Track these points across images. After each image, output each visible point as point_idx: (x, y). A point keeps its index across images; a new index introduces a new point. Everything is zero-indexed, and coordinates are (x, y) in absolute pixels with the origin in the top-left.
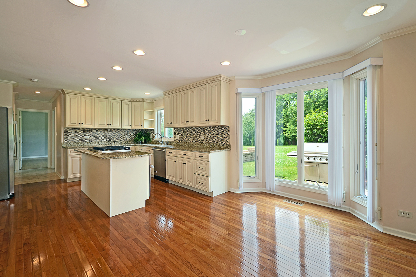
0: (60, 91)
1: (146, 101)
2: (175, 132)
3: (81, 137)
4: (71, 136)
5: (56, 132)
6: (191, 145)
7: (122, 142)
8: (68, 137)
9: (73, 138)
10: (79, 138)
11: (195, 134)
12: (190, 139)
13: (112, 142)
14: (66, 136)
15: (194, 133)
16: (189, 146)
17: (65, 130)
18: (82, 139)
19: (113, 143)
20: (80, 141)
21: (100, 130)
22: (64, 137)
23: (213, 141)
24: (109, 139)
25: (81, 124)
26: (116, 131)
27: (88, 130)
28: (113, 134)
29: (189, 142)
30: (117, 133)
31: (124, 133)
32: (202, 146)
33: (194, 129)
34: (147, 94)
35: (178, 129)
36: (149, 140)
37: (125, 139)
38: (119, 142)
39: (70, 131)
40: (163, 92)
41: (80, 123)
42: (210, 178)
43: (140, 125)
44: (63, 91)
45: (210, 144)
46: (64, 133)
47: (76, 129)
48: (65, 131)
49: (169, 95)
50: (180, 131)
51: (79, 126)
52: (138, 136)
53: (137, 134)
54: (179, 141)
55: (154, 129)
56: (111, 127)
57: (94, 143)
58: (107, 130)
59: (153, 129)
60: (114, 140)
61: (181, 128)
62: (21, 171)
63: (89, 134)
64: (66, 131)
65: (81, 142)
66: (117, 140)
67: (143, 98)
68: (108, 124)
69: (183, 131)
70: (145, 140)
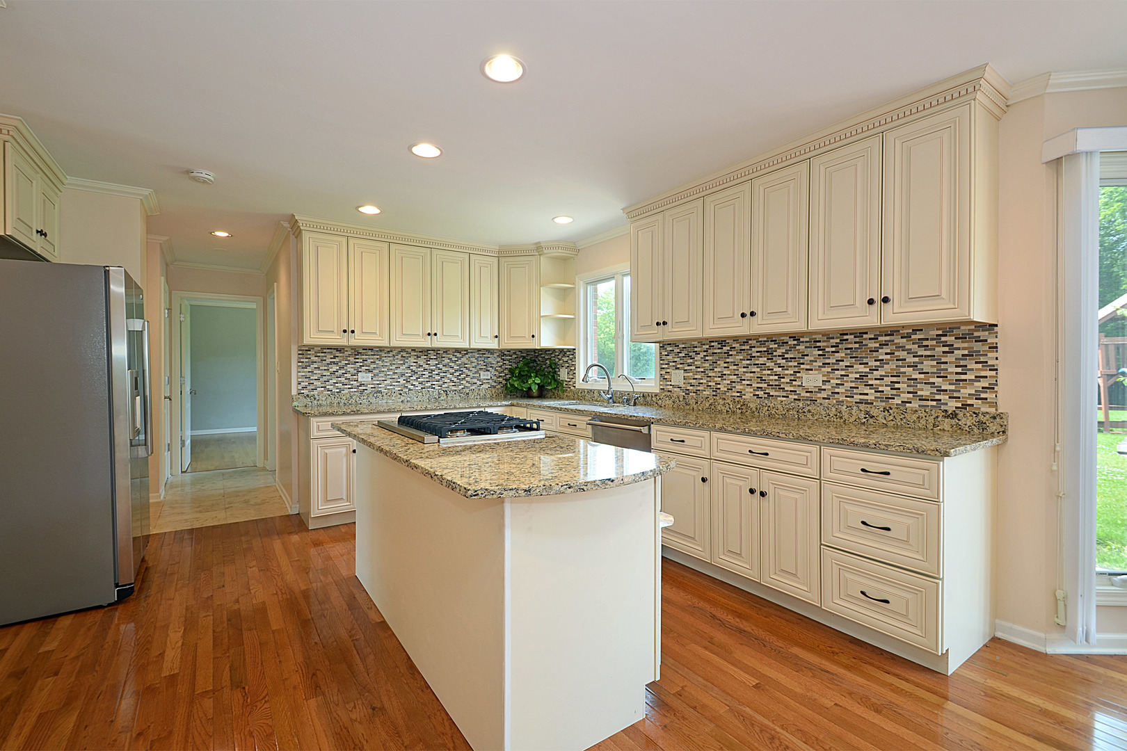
0: (286, 225)
1: (549, 251)
2: (664, 357)
3: (348, 376)
4: (319, 372)
5: (278, 360)
6: (748, 407)
7: (468, 394)
8: (312, 378)
9: (325, 379)
10: (343, 379)
11: (770, 364)
12: (739, 387)
13: (439, 394)
14: (303, 374)
15: (762, 360)
16: (739, 411)
17: (300, 352)
18: (351, 383)
19: (442, 398)
20: (346, 391)
21: (404, 354)
22: (298, 378)
23: (878, 395)
24: (429, 384)
25: (350, 333)
26: (451, 356)
27: (370, 353)
28: (440, 366)
29: (737, 399)
30: (452, 364)
31: (474, 365)
32: (809, 416)
33: (762, 344)
34: (563, 220)
35: (681, 346)
36: (555, 388)
37: (479, 383)
38: (460, 392)
39: (316, 356)
40: (623, 209)
41: (345, 331)
42: (941, 582)
43: (528, 336)
44: (294, 223)
45: (862, 407)
46: (300, 364)
47: (334, 351)
48: (301, 356)
49: (653, 218)
50: (692, 354)
51: (341, 341)
52: (520, 373)
53: (514, 365)
54: (687, 392)
55: (575, 349)
56: (438, 343)
57: (385, 397)
58: (425, 351)
59: (569, 350)
60: (446, 385)
61: (695, 343)
62: (188, 476)
63: (372, 366)
64: (305, 356)
65: (350, 392)
66: (454, 388)
67: (539, 243)
68: (429, 334)
69: (702, 354)
70: (543, 386)
